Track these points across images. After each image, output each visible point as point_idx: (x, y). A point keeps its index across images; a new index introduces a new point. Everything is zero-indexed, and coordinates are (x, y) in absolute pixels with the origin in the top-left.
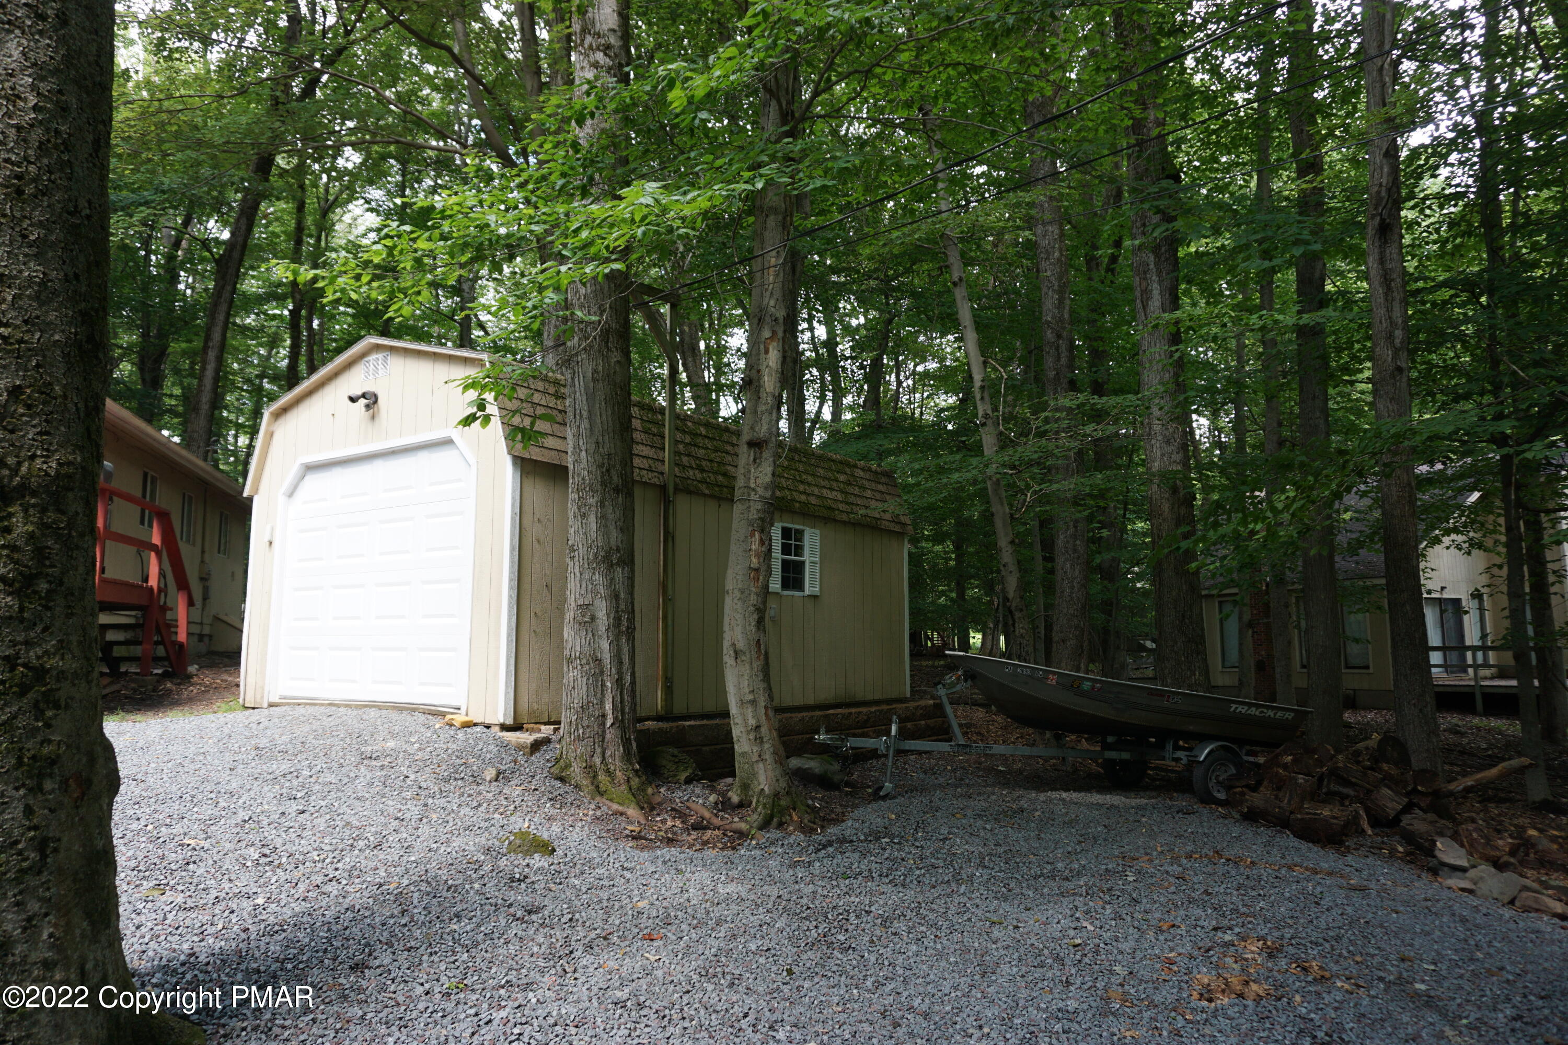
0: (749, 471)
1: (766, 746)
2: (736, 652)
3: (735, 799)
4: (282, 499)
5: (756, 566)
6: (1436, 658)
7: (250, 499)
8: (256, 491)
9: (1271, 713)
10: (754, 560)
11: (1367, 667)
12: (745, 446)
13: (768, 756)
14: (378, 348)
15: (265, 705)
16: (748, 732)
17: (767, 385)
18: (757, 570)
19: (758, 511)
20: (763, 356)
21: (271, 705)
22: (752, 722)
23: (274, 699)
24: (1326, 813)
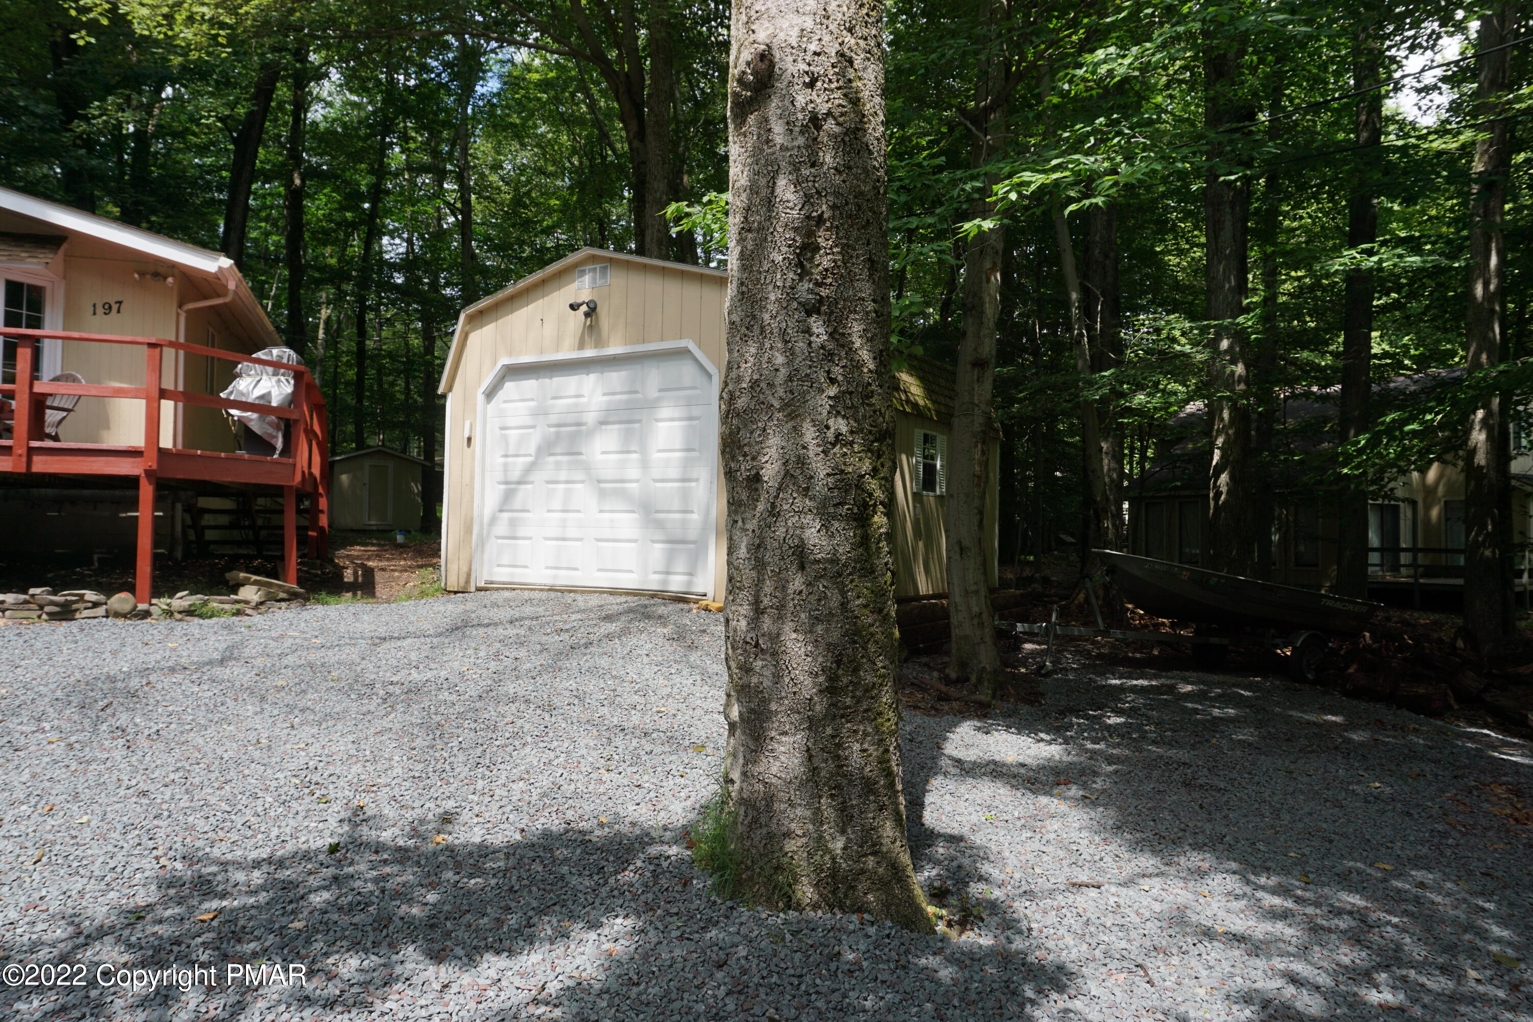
0: (973, 389)
1: (987, 630)
2: (962, 549)
3: (953, 675)
4: (480, 398)
5: (979, 473)
6: (1374, 558)
7: (444, 396)
8: (450, 388)
9: (1351, 607)
10: (977, 468)
11: (1317, 565)
12: (969, 367)
13: (988, 640)
14: (593, 259)
15: (473, 589)
16: (972, 618)
17: (988, 311)
18: (979, 477)
19: (981, 424)
20: (984, 284)
21: (479, 589)
22: (975, 609)
23: (482, 584)
24: (1421, 691)
